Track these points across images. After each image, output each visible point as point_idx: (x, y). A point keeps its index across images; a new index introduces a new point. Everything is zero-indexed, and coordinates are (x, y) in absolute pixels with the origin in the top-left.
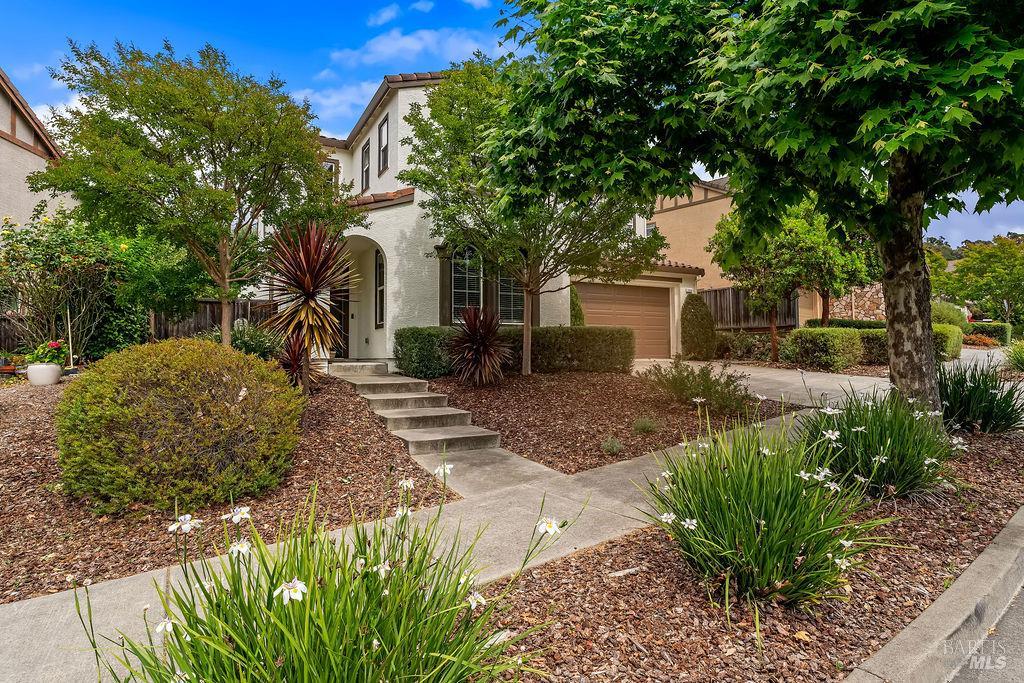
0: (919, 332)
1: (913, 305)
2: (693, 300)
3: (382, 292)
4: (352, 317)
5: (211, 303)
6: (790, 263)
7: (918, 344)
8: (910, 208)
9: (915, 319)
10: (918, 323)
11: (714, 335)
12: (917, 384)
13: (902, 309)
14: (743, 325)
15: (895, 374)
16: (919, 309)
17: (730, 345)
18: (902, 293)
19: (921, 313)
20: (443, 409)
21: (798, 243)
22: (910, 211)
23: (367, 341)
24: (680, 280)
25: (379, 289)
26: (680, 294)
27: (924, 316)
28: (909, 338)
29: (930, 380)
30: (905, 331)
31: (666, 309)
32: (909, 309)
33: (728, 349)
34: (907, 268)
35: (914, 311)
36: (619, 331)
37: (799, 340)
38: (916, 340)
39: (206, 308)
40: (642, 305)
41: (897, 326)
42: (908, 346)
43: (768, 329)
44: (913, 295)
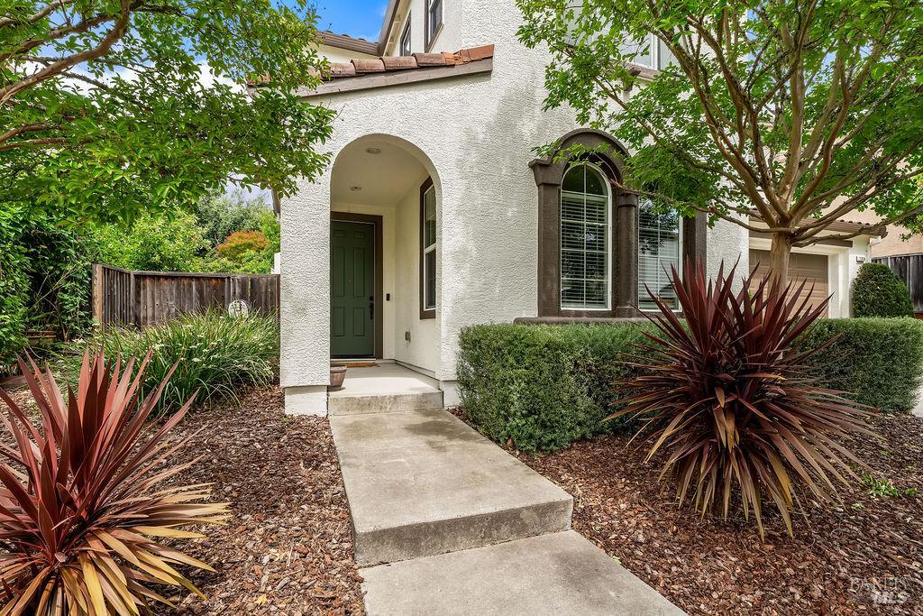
3: (432, 256)
4: (388, 299)
5: (198, 278)
23: (408, 336)
24: (850, 243)
25: (427, 250)
26: (847, 266)
39: (191, 286)
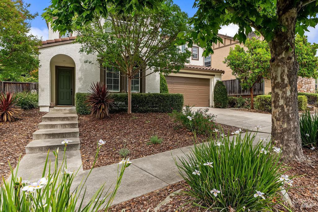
0: (288, 93)
1: (286, 78)
2: (219, 84)
6: (257, 67)
7: (287, 101)
8: (287, 19)
9: (286, 86)
10: (288, 89)
11: (227, 98)
12: (286, 124)
13: (279, 80)
14: (242, 94)
15: (274, 119)
16: (289, 79)
17: (236, 102)
18: (279, 70)
19: (290, 83)
20: (75, 129)
21: (261, 58)
22: (287, 21)
24: (214, 75)
26: (214, 81)
27: (292, 84)
28: (282, 97)
29: (294, 123)
30: (280, 93)
31: (207, 87)
32: (283, 80)
33: (235, 104)
34: (283, 55)
35: (286, 81)
36: (176, 96)
37: (260, 100)
38: (286, 98)
39: (20, 85)
40: (198, 85)
41: (276, 90)
42: (281, 102)
43: (250, 96)
44: (286, 71)
